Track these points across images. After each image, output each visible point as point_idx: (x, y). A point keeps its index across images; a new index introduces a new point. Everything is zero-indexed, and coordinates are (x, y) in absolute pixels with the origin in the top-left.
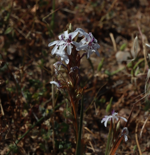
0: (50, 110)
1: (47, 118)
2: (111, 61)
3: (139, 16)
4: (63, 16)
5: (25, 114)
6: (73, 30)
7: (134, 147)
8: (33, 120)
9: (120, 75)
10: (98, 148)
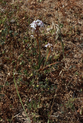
0: (30, 45)
1: (30, 47)
2: (45, 31)
3: (52, 19)
4: (31, 20)
5: (24, 46)
6: (36, 20)
7: (54, 53)
8: (26, 48)
9: (48, 35)
10: (44, 54)
